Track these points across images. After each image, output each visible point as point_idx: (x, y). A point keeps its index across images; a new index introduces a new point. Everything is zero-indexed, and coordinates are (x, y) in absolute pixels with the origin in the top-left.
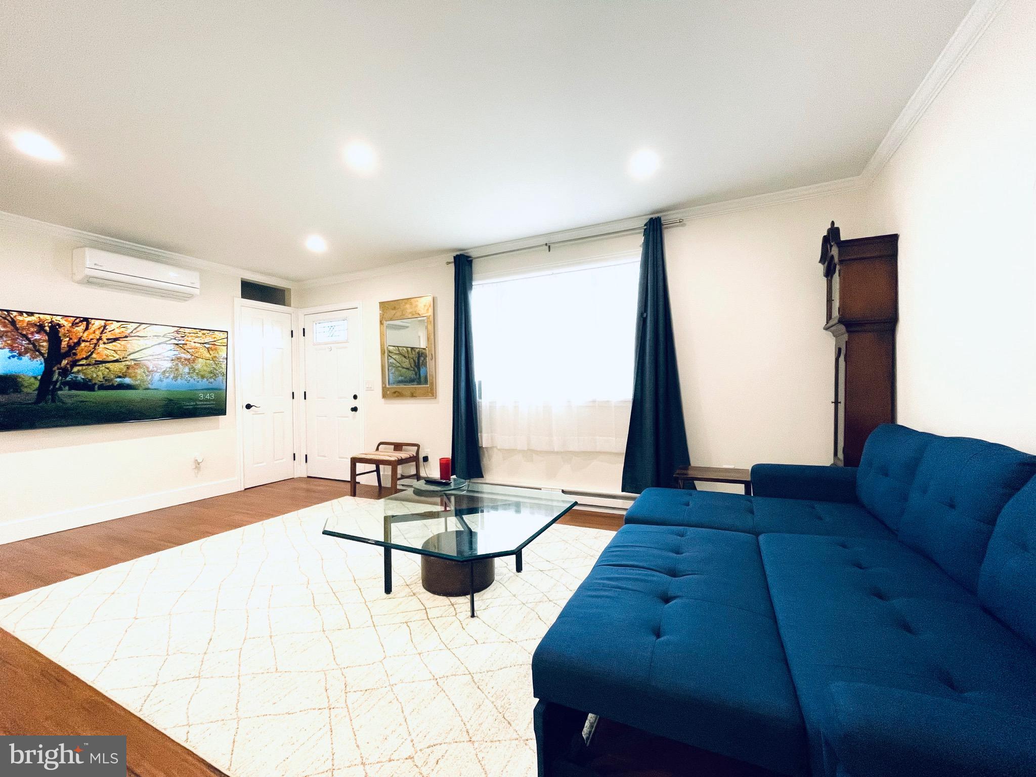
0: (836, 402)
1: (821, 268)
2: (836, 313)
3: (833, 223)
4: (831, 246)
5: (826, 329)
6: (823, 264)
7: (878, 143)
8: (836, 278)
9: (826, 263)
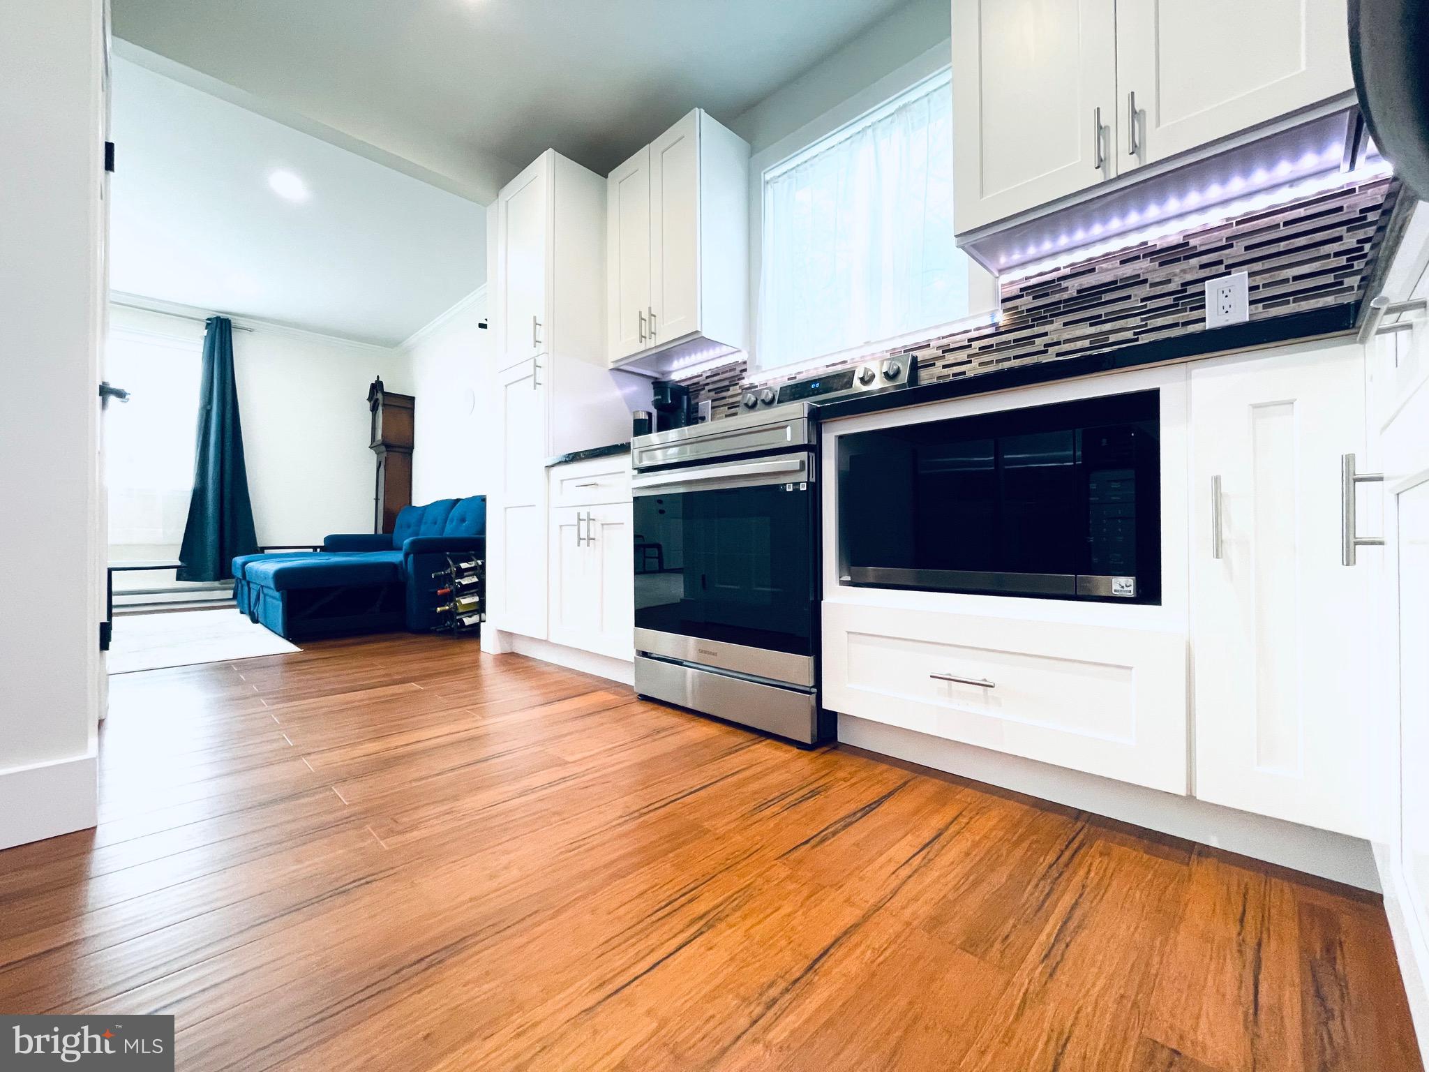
0: (377, 499)
1: (368, 405)
2: (379, 436)
3: (378, 377)
4: (377, 392)
5: (371, 447)
6: (370, 402)
7: (408, 338)
8: (380, 412)
9: (372, 402)
